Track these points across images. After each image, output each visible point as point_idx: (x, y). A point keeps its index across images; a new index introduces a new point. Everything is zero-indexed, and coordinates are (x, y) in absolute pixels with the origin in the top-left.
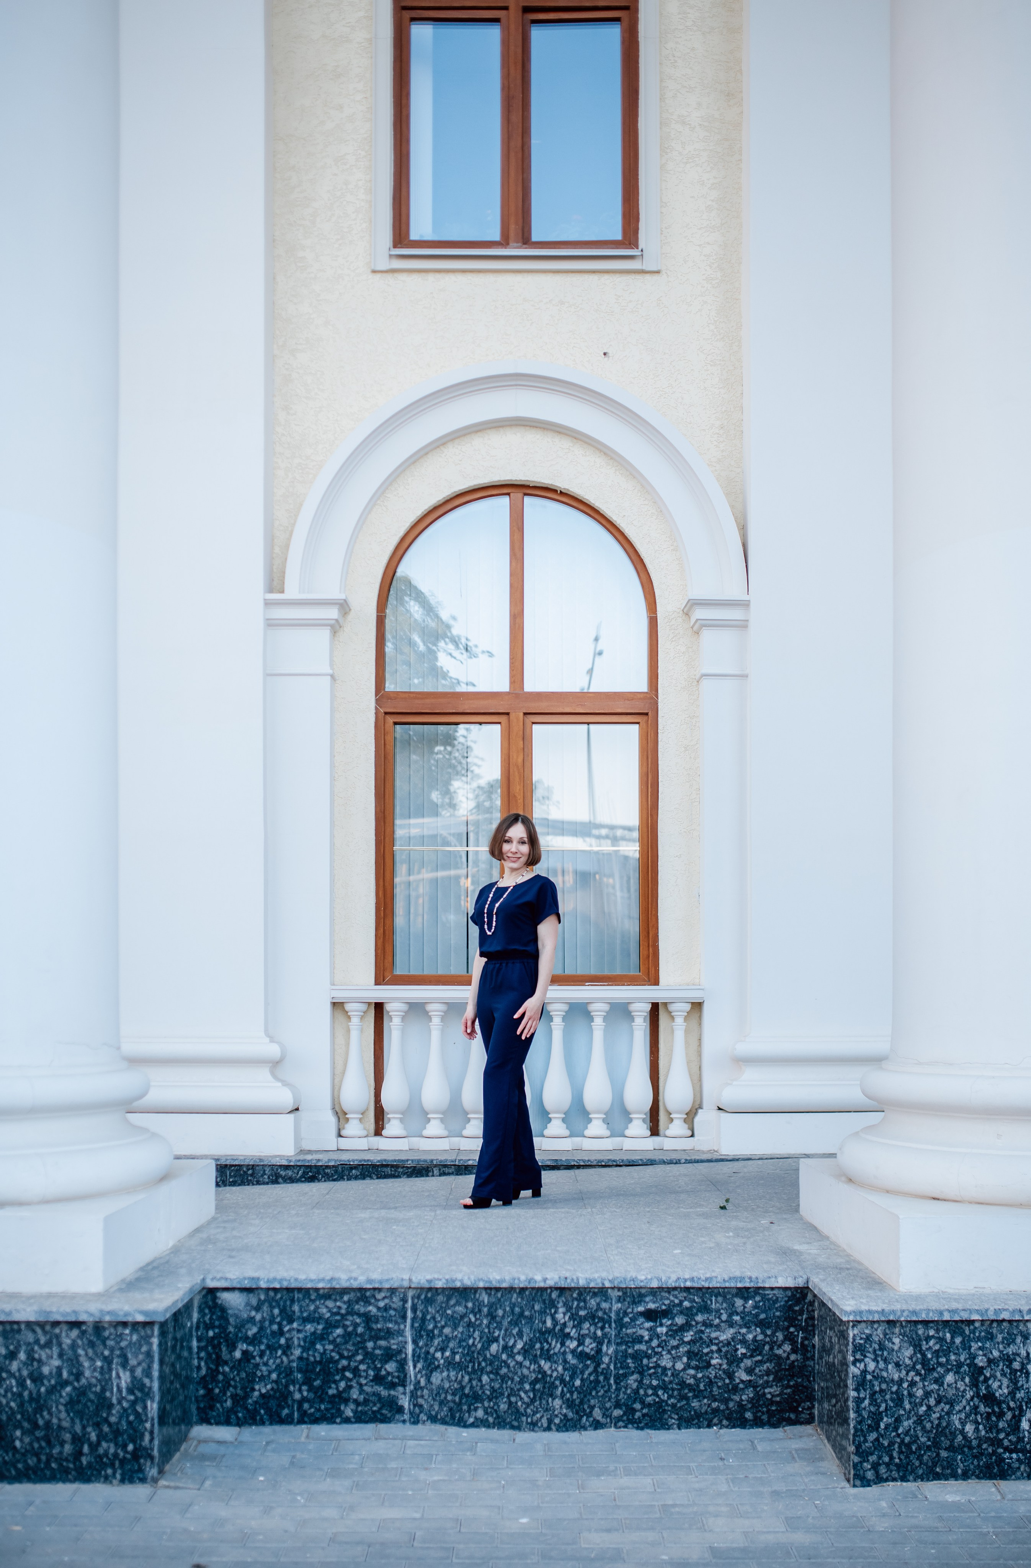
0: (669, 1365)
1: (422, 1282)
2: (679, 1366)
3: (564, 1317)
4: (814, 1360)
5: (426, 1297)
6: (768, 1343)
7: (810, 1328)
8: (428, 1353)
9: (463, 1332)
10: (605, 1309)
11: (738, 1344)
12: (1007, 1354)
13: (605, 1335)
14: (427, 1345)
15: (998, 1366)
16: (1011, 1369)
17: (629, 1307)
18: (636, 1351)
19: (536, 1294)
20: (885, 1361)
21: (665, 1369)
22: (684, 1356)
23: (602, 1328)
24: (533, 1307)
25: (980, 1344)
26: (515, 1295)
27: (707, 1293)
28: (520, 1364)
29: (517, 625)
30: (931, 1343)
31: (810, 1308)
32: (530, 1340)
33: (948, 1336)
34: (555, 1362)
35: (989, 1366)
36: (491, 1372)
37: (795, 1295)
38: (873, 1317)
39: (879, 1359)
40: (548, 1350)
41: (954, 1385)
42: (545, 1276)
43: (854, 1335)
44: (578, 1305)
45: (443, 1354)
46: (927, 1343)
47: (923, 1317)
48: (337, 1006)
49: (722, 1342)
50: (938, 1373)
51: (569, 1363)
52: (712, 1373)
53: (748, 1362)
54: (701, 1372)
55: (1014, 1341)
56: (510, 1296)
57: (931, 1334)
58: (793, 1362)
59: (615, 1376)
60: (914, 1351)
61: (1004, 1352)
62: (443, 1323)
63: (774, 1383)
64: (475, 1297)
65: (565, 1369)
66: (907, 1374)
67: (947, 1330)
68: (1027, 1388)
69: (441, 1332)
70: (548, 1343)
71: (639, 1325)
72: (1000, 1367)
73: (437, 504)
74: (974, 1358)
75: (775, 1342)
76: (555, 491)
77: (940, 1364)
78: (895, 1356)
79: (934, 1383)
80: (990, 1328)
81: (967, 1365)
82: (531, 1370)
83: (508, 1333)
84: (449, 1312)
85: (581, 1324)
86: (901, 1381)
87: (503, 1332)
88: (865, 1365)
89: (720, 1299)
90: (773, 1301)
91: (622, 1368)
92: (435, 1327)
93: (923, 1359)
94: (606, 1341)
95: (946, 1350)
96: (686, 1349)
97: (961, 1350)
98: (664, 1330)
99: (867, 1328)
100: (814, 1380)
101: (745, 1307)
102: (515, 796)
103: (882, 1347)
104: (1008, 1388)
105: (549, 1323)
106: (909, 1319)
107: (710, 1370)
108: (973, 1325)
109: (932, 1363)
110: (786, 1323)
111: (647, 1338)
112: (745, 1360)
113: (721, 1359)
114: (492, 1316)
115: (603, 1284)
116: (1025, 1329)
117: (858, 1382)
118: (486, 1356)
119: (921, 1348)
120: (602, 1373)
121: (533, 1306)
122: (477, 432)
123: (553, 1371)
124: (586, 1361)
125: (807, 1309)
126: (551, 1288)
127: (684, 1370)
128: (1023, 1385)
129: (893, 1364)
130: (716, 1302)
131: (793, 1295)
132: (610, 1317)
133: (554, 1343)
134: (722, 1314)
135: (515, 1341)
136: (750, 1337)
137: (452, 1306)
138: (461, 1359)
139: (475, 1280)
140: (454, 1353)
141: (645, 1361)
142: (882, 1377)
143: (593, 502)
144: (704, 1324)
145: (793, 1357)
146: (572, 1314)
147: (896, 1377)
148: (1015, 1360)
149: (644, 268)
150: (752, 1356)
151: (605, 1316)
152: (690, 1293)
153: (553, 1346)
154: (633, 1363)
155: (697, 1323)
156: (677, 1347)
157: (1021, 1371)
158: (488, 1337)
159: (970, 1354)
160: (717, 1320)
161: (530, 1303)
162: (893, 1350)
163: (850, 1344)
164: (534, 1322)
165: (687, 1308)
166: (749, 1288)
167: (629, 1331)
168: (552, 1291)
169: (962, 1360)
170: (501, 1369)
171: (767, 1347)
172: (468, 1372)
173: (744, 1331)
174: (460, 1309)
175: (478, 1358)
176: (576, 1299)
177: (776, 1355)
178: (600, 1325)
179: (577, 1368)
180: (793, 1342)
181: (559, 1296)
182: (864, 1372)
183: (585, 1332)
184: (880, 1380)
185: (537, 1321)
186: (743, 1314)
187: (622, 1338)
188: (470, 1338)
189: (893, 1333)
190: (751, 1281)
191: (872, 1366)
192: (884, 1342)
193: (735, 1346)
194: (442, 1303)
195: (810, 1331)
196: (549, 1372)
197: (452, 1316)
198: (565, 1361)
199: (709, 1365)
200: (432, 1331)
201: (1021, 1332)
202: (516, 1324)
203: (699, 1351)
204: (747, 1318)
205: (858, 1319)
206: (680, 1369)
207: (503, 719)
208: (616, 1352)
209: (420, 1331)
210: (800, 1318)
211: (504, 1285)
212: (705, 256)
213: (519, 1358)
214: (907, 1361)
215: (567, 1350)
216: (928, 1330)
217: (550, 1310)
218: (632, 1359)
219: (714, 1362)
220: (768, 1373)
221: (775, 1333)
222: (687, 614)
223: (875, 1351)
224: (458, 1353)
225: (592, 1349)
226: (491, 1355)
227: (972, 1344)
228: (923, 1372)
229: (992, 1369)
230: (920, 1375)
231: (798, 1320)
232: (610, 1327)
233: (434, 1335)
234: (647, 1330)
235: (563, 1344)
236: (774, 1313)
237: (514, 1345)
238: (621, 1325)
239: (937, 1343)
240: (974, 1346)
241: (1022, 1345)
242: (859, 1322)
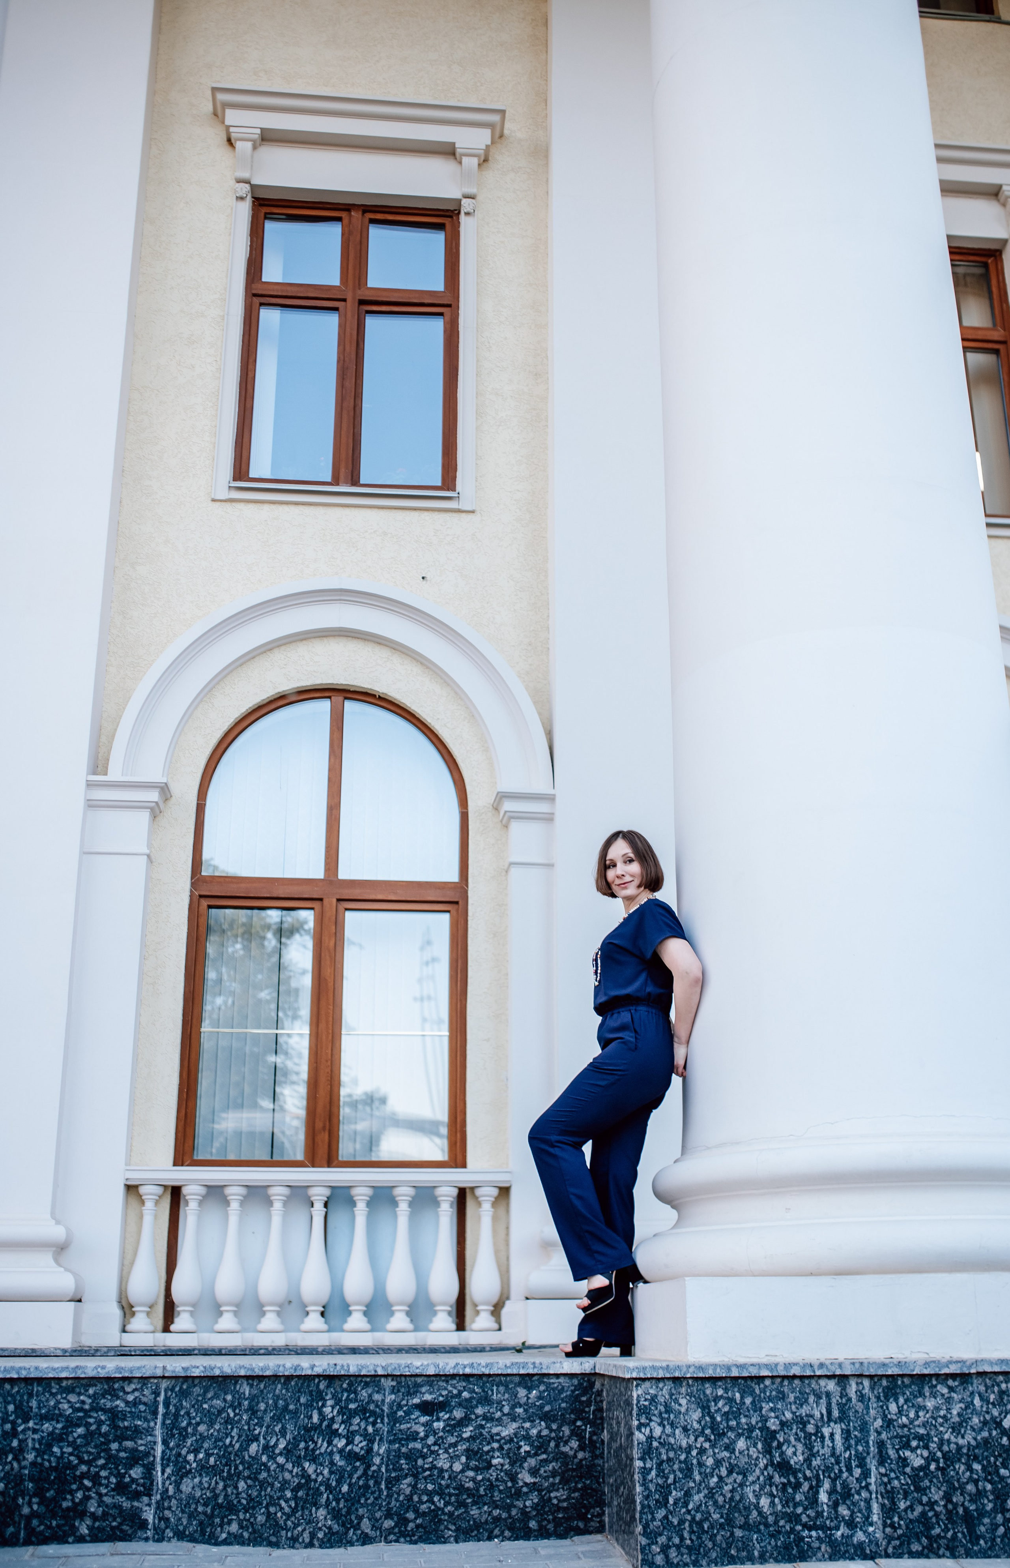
0: (446, 1466)
1: (177, 1370)
2: (457, 1467)
3: (332, 1412)
4: (603, 1458)
5: (181, 1388)
6: (553, 1438)
7: (598, 1422)
8: (179, 1455)
9: (220, 1429)
10: (378, 1401)
11: (521, 1441)
12: (800, 1415)
13: (376, 1431)
14: (178, 1446)
15: (791, 1430)
16: (805, 1432)
17: (403, 1399)
18: (410, 1450)
19: (302, 1384)
20: (672, 1424)
21: (441, 1470)
22: (463, 1455)
23: (374, 1424)
24: (299, 1400)
25: (771, 1405)
26: (279, 1386)
27: (488, 1382)
28: (281, 1467)
29: (333, 816)
30: (720, 1404)
31: (598, 1399)
32: (294, 1438)
33: (738, 1395)
34: (321, 1465)
35: (782, 1429)
36: (249, 1477)
37: (582, 1384)
38: (658, 1374)
39: (666, 1423)
40: (314, 1450)
41: (746, 1452)
42: (312, 1363)
43: (638, 1396)
44: (348, 1396)
45: (196, 1456)
46: (716, 1405)
47: (710, 1373)
48: (131, 1189)
49: (504, 1438)
50: (728, 1438)
51: (336, 1465)
52: (493, 1474)
53: (532, 1462)
54: (481, 1474)
55: (806, 1401)
56: (274, 1387)
57: (719, 1394)
58: (581, 1460)
59: (386, 1480)
60: (703, 1413)
61: (797, 1414)
62: (198, 1419)
63: (560, 1486)
64: (235, 1388)
65: (331, 1472)
66: (696, 1440)
67: (736, 1389)
68: (823, 1455)
69: (195, 1429)
70: (313, 1442)
71: (414, 1420)
72: (794, 1431)
73: (261, 704)
74: (766, 1421)
75: (561, 1438)
76: (374, 696)
77: (730, 1428)
78: (682, 1420)
79: (725, 1450)
80: (781, 1387)
81: (759, 1429)
82: (294, 1474)
83: (270, 1430)
84: (205, 1406)
85: (350, 1419)
86: (690, 1448)
87: (264, 1429)
88: (651, 1430)
89: (502, 1389)
90: (559, 1391)
91: (394, 1470)
92: (189, 1424)
93: (712, 1423)
94: (377, 1438)
95: (736, 1412)
96: (464, 1447)
97: (752, 1412)
98: (441, 1425)
99: (652, 1387)
100: (604, 1482)
101: (528, 1398)
102: (326, 980)
103: (668, 1410)
104: (803, 1454)
105: (315, 1419)
106: (695, 1376)
107: (491, 1471)
108: (763, 1383)
109: (722, 1426)
110: (573, 1416)
111: (422, 1434)
112: (529, 1460)
113: (503, 1458)
114: (253, 1411)
115: (376, 1371)
116: (818, 1387)
117: (644, 1450)
118: (244, 1457)
119: (709, 1409)
120: (372, 1476)
121: (299, 1397)
122: (302, 640)
123: (317, 1476)
124: (355, 1463)
125: (595, 1399)
126: (318, 1376)
127: (462, 1471)
128: (818, 1451)
129: (681, 1429)
130: (498, 1392)
131: (580, 1384)
132: (383, 1411)
133: (320, 1442)
134: (503, 1406)
135: (278, 1440)
136: (534, 1432)
137: (209, 1399)
138: (216, 1462)
139: (235, 1367)
140: (208, 1455)
141: (420, 1462)
142: (669, 1444)
143: (409, 705)
144: (485, 1417)
145: (580, 1455)
146: (341, 1408)
147: (684, 1444)
148: (809, 1423)
149: (460, 507)
150: (536, 1454)
151: (378, 1410)
152: (470, 1382)
153: (319, 1445)
154: (406, 1464)
155: (477, 1417)
156: (455, 1445)
157: (816, 1434)
158: (247, 1436)
159: (762, 1416)
160: (499, 1413)
161: (295, 1395)
162: (680, 1413)
163: (635, 1407)
164: (299, 1417)
165: (466, 1400)
166: (533, 1375)
167: (403, 1427)
168: (319, 1382)
169: (754, 1423)
170: (260, 1473)
171: (552, 1444)
172: (223, 1476)
173: (527, 1425)
174: (218, 1403)
175: (235, 1460)
176: (346, 1390)
177: (563, 1453)
178: (371, 1420)
179: (345, 1470)
180: (580, 1436)
181: (328, 1387)
182: (650, 1438)
183: (354, 1428)
184: (667, 1447)
185: (302, 1416)
186: (527, 1406)
187: (395, 1435)
188: (227, 1437)
189: (679, 1393)
190: (535, 1367)
191: (658, 1431)
192: (671, 1403)
193: (517, 1443)
194: (198, 1395)
195: (599, 1424)
196: (313, 1476)
197: (209, 1411)
198: (332, 1463)
199: (489, 1466)
200: (185, 1429)
201: (813, 1390)
202: (279, 1420)
203: (479, 1448)
204: (531, 1410)
205: (642, 1376)
206: (458, 1470)
207: (316, 905)
208: (388, 1451)
209: (171, 1431)
210: (587, 1409)
211: (268, 1373)
212: (515, 500)
213: (281, 1460)
214: (696, 1425)
215: (335, 1450)
216: (716, 1389)
217: (317, 1403)
218: (406, 1459)
219: (495, 1462)
220: (554, 1474)
221: (561, 1427)
222: (496, 809)
223: (661, 1413)
224: (213, 1454)
225: (362, 1448)
226: (250, 1456)
227: (764, 1405)
228: (712, 1437)
229: (785, 1433)
230: (710, 1441)
231: (586, 1412)
232: (382, 1422)
233: (187, 1433)
234: (423, 1425)
235: (330, 1443)
236: (560, 1405)
237: (276, 1445)
238: (394, 1420)
239: (726, 1404)
240: (766, 1407)
241: (815, 1405)
242: (644, 1380)
